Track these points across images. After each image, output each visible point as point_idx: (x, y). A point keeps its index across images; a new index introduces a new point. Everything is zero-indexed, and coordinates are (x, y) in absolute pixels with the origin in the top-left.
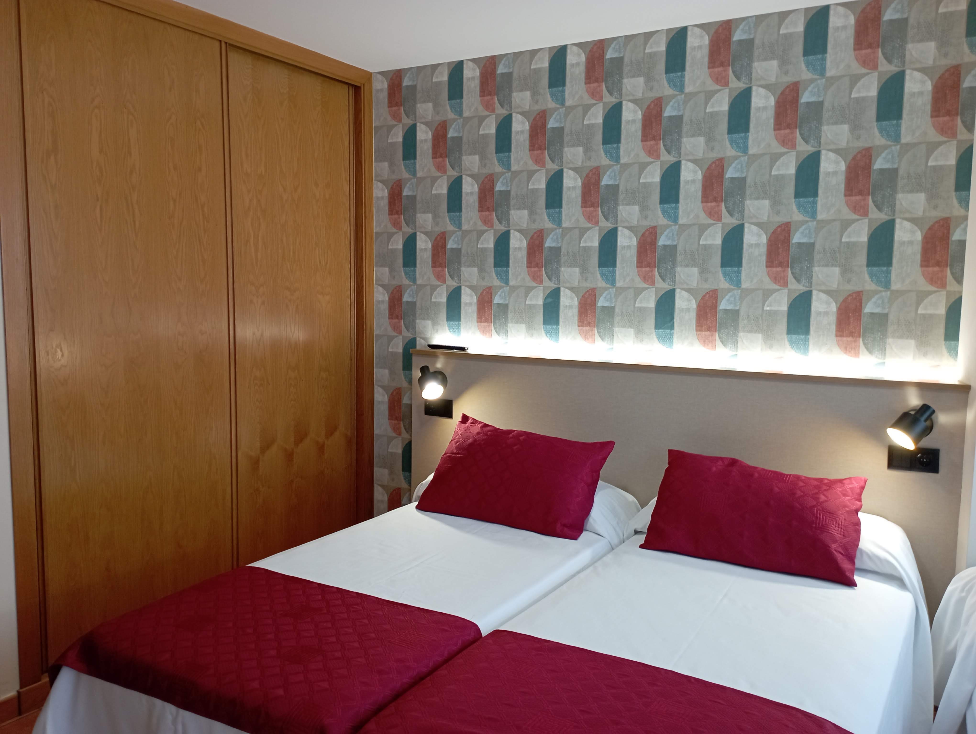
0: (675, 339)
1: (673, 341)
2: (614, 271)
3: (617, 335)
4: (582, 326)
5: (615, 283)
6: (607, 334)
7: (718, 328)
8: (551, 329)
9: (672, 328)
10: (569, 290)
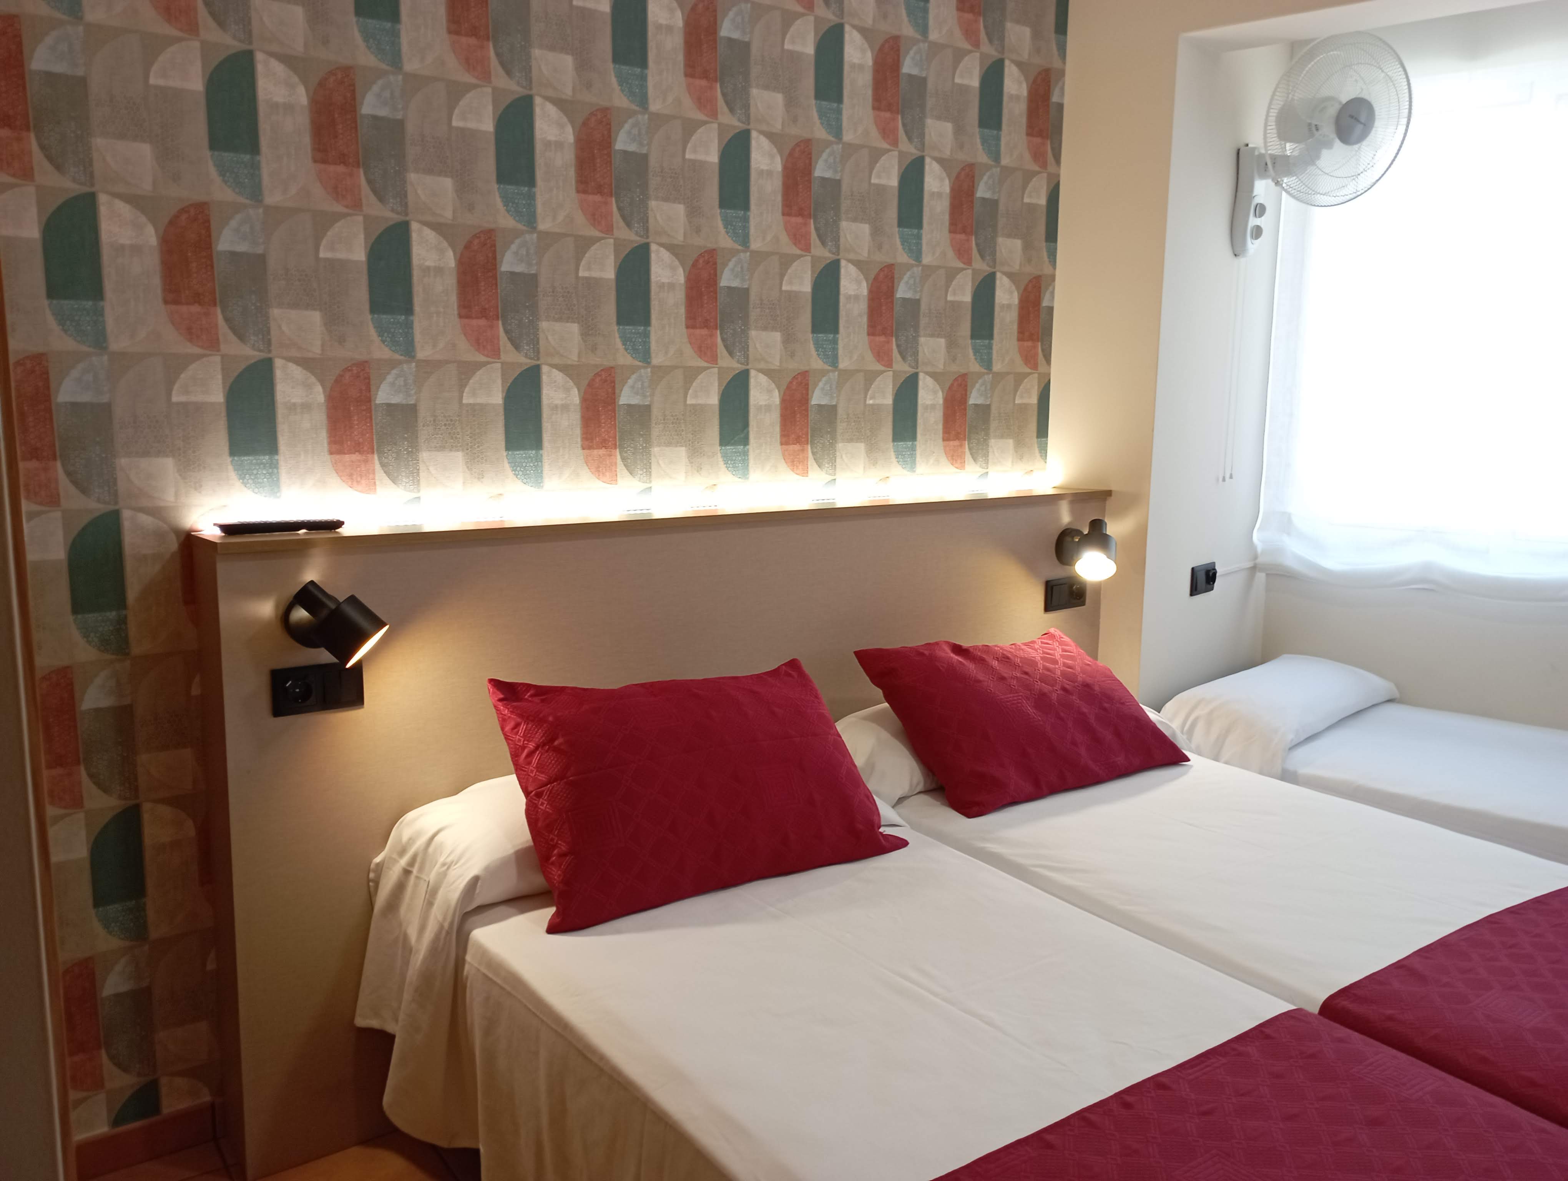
0: (751, 462)
1: (748, 465)
2: (647, 332)
3: (658, 463)
4: (590, 448)
5: (650, 357)
6: (639, 462)
7: (811, 437)
8: (526, 458)
9: (745, 441)
10: (560, 370)
